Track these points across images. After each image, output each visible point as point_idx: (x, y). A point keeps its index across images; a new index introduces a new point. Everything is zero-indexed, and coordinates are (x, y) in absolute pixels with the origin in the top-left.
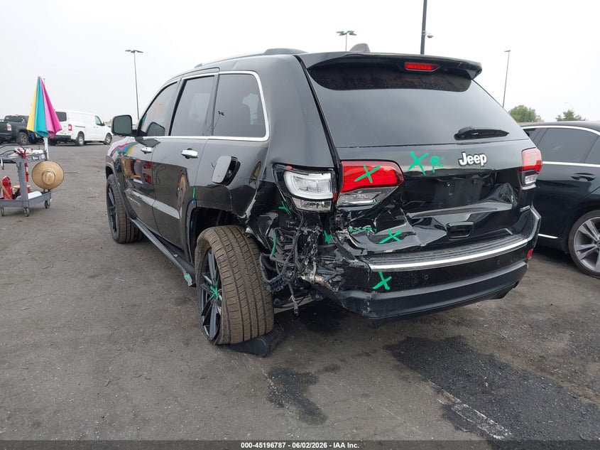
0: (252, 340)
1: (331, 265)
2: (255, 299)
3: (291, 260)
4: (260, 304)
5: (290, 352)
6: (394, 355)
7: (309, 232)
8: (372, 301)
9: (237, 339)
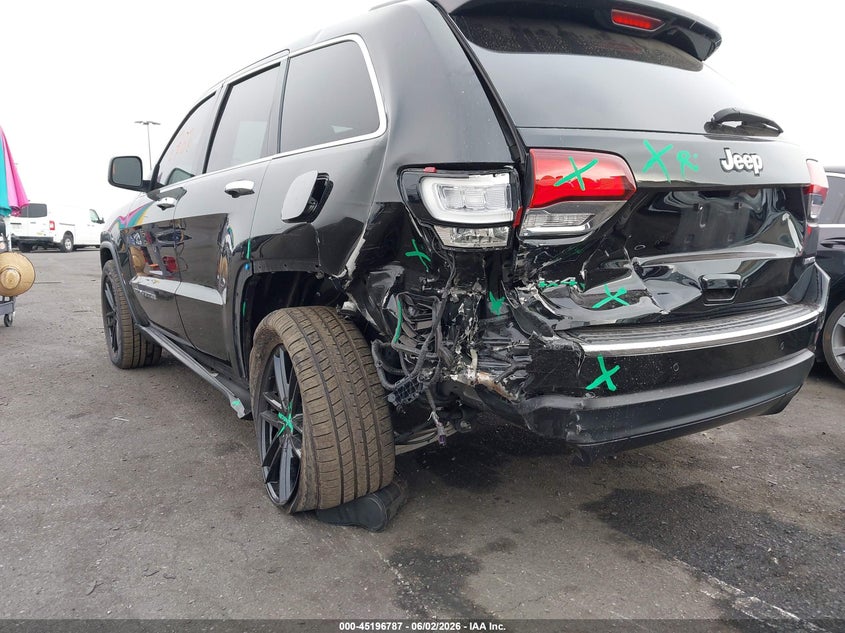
0: (357, 500)
1: (504, 353)
2: (363, 425)
3: (432, 347)
4: (371, 434)
5: (421, 522)
6: (602, 518)
7: (461, 297)
8: (586, 413)
9: (332, 500)
